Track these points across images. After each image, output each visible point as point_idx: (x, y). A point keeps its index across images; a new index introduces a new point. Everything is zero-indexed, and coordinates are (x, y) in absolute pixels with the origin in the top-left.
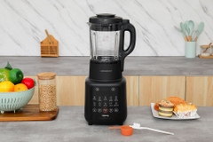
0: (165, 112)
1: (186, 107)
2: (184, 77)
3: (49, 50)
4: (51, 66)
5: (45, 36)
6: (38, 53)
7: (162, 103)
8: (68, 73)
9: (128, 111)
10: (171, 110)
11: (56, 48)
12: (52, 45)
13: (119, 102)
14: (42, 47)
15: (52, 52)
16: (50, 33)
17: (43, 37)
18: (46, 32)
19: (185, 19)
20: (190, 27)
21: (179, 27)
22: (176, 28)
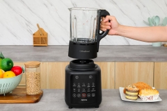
0: (131, 96)
1: (149, 91)
2: (152, 63)
3: (40, 40)
4: (42, 54)
5: (37, 29)
6: (31, 43)
7: (128, 88)
8: (56, 59)
9: (103, 93)
10: (137, 94)
11: (46, 39)
12: (42, 36)
13: (95, 88)
14: (34, 38)
15: (42, 42)
16: (41, 27)
17: (35, 30)
18: (38, 25)
19: (153, 15)
20: (157, 21)
21: (147, 21)
22: (144, 22)
